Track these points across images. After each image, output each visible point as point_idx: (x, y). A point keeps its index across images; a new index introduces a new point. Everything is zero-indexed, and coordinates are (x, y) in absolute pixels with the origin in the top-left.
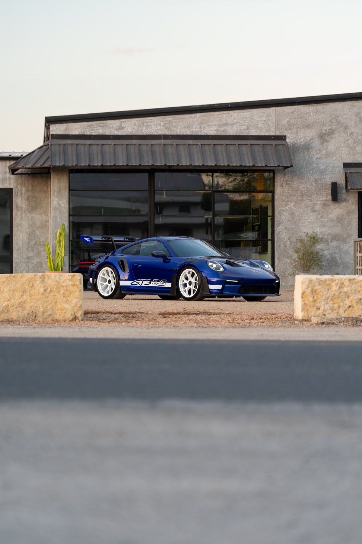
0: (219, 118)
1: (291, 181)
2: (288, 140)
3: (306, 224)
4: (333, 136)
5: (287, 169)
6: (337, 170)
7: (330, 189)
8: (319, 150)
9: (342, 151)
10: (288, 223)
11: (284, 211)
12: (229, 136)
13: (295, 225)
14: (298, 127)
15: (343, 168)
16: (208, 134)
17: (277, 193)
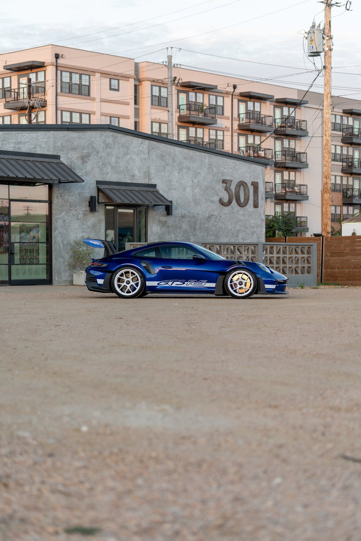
0: (16, 136)
1: (64, 194)
2: (62, 159)
3: (73, 230)
4: (89, 158)
5: (61, 184)
6: (92, 186)
7: (88, 202)
8: (81, 170)
9: (95, 171)
10: (61, 229)
11: (59, 218)
12: (23, 152)
13: (66, 230)
14: (68, 149)
15: (95, 185)
16: (8, 150)
17: (54, 203)
